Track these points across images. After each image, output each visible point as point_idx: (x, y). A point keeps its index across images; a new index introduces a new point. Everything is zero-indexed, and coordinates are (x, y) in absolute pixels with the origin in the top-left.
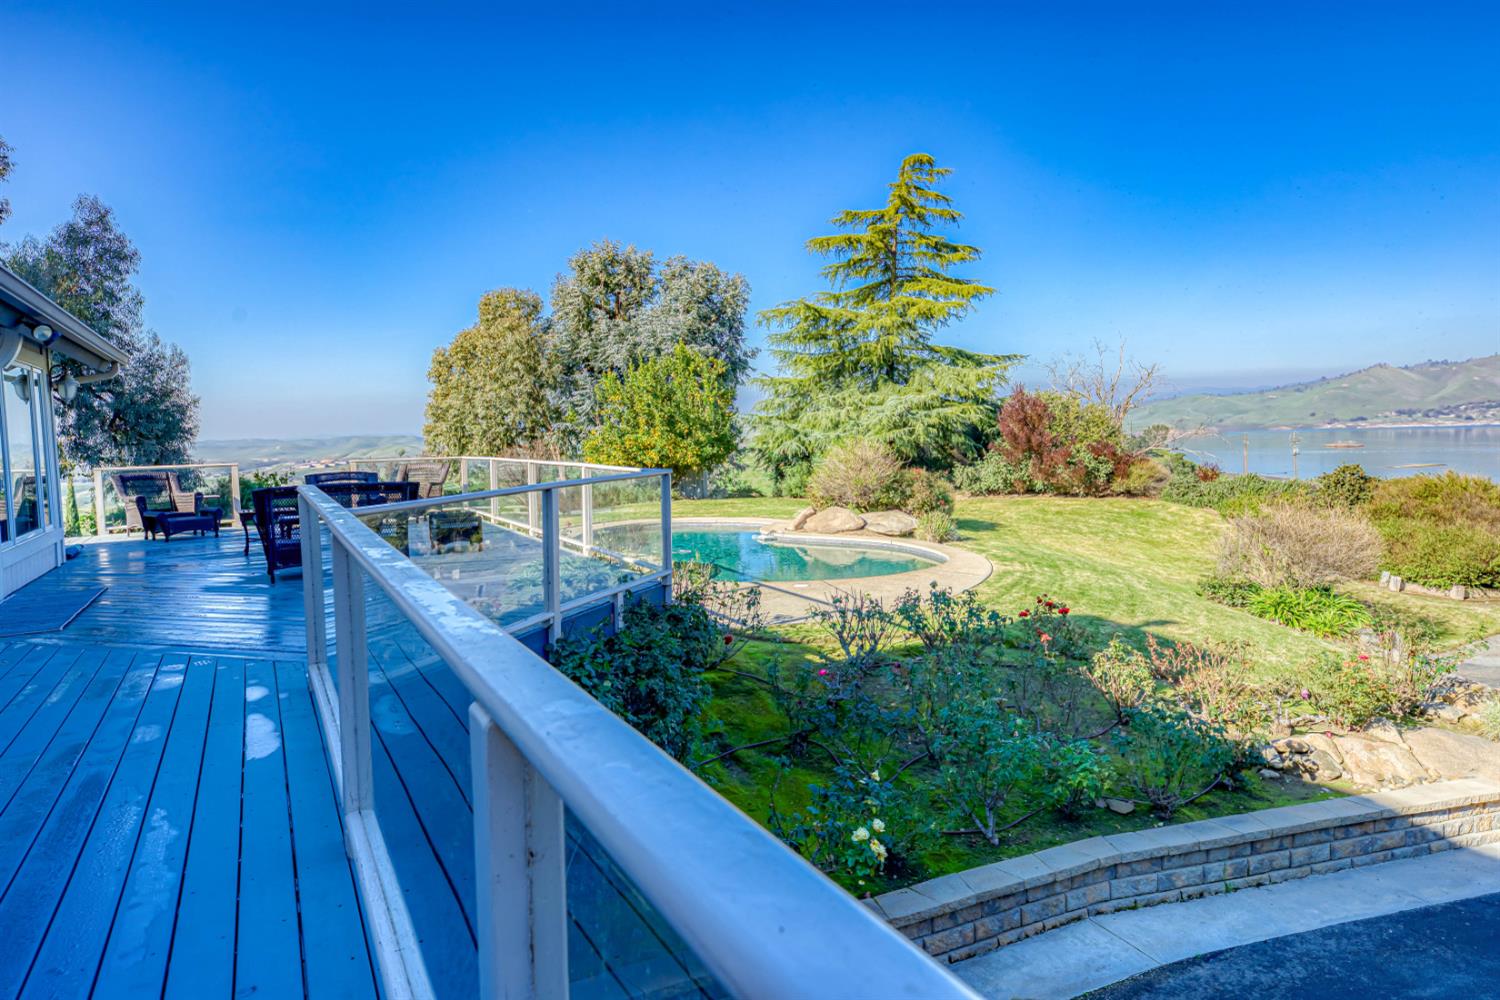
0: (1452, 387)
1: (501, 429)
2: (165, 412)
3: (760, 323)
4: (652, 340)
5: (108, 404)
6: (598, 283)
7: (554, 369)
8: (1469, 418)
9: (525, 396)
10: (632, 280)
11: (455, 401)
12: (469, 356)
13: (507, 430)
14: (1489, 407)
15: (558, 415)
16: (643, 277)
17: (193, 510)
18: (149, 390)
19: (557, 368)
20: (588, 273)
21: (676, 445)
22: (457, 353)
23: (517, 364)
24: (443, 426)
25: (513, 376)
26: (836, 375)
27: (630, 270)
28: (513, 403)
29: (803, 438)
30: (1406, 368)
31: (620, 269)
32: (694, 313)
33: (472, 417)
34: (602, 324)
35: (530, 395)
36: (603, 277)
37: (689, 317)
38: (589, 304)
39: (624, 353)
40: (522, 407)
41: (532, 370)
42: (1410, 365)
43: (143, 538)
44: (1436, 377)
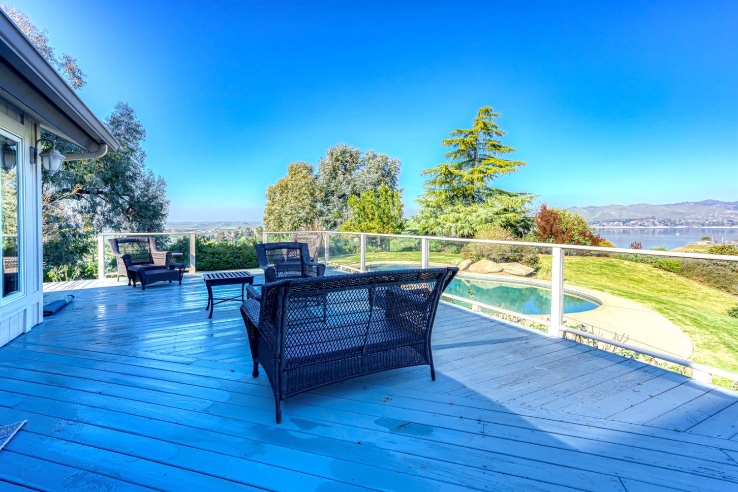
0: (598, 215)
1: (297, 219)
2: (154, 207)
3: (422, 175)
4: (362, 184)
5: (126, 201)
6: (338, 160)
7: (321, 194)
8: (604, 225)
9: (309, 205)
10: (353, 160)
11: (277, 207)
12: (284, 188)
13: (299, 220)
14: (610, 222)
15: (322, 213)
16: (357, 158)
17: (164, 264)
18: (146, 196)
19: (323, 194)
20: (335, 156)
21: (383, 227)
22: (278, 187)
23: (306, 192)
24: (272, 217)
25: (305, 197)
26: (451, 200)
27: (351, 156)
28: (304, 208)
29: (442, 225)
30: (582, 208)
31: (348, 155)
32: (379, 173)
33: (284, 213)
34: (340, 177)
35: (310, 205)
36: (340, 158)
37: (377, 175)
38: (335, 170)
39: (350, 189)
40: (307, 210)
41: (312, 194)
42: (584, 207)
43: (127, 284)
44: (592, 212)
